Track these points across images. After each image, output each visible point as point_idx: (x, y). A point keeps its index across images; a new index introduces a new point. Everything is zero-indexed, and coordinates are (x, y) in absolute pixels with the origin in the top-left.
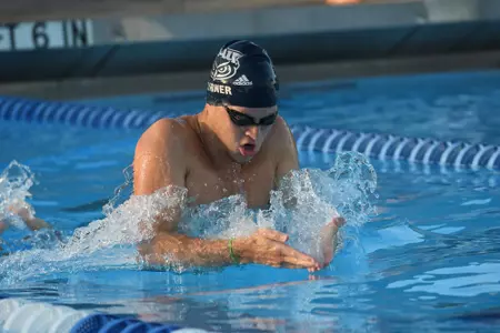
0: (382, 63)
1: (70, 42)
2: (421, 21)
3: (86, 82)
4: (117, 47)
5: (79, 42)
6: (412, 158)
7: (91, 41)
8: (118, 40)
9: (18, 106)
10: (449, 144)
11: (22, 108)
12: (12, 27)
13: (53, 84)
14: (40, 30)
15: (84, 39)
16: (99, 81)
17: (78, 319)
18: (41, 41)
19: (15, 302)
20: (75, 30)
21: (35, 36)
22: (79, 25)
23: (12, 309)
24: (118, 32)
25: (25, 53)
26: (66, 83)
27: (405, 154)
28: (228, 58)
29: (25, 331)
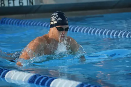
1: (29, 4)
3: (33, 15)
4: (41, 6)
5: (31, 5)
7: (34, 4)
8: (41, 4)
9: (15, 21)
10: (129, 32)
13: (24, 15)
14: (21, 1)
15: (32, 3)
16: (36, 15)
17: (30, 76)
18: (21, 4)
19: (14, 71)
20: (30, 1)
21: (20, 3)
23: (14, 73)
24: (41, 2)
25: (17, 7)
26: (28, 15)
28: (54, 15)
29: (17, 79)
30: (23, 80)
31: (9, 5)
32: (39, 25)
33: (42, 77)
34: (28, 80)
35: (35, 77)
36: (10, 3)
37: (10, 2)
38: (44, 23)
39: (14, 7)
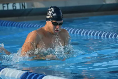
0: (95, 13)
1: (21, 8)
2: (104, 3)
3: (25, 17)
4: (32, 9)
5: (23, 8)
6: (102, 36)
7: (26, 8)
8: (33, 7)
11: (10, 23)
12: (8, 4)
13: (17, 18)
14: (14, 5)
15: (25, 7)
16: (28, 17)
17: (23, 73)
18: (14, 8)
20: (22, 5)
21: (13, 6)
22: (23, 4)
23: (7, 70)
24: (33, 5)
25: (11, 10)
26: (20, 18)
27: (100, 35)
28: (51, 10)
29: (10, 76)
30: (16, 77)
31: (3, 8)
32: (30, 26)
33: (33, 74)
34: (21, 77)
35: (27, 74)
36: (5, 7)
37: (4, 5)
38: (35, 24)
39: (8, 11)
